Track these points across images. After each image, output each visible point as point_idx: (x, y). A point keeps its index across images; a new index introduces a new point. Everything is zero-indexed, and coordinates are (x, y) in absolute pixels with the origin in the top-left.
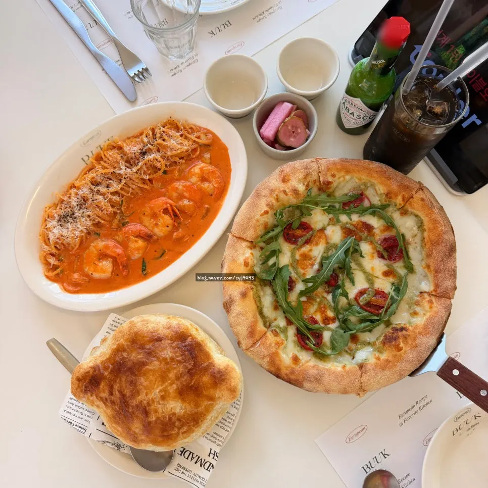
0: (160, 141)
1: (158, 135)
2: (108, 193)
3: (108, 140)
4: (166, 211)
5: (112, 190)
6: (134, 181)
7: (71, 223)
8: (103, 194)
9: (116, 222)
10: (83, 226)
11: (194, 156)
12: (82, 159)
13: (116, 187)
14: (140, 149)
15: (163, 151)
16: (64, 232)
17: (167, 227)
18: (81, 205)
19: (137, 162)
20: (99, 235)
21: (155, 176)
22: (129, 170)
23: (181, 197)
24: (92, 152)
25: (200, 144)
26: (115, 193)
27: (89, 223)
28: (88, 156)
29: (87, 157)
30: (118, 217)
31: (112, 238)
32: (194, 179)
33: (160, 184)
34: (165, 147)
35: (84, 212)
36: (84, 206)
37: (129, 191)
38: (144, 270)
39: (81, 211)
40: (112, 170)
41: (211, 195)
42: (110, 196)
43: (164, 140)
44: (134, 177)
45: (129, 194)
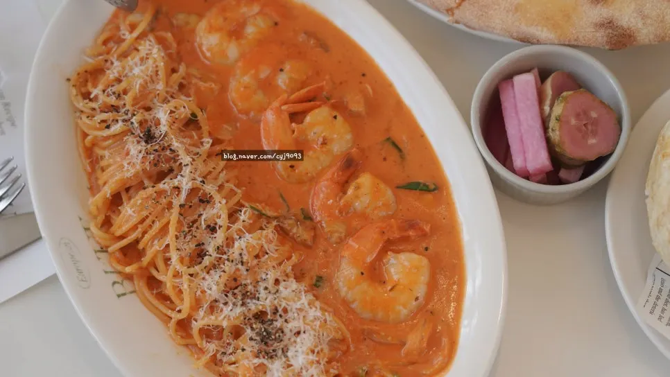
0: (128, 99)
1: (112, 100)
2: (229, 228)
3: (87, 229)
4: (296, 117)
5: (223, 221)
6: (210, 172)
7: (286, 321)
8: (230, 241)
9: (300, 232)
10: (300, 299)
11: (175, 45)
12: (119, 296)
13: (218, 210)
14: (138, 142)
15: (152, 101)
16: (306, 341)
17: (335, 117)
18: (245, 295)
19: (168, 152)
20: (321, 277)
21: (205, 128)
22: (186, 171)
23: (267, 86)
24: (106, 272)
25: (148, 29)
26: (233, 216)
27: (294, 285)
28: (114, 283)
29: (116, 285)
30: (287, 224)
31: (336, 251)
32: (233, 51)
33: (225, 126)
34: (145, 92)
35: (266, 288)
36: (250, 288)
37: (232, 190)
38: (426, 189)
39: (263, 294)
40: (175, 211)
41: (276, 24)
42: (239, 225)
43: (125, 92)
44: (202, 168)
45: (239, 191)
